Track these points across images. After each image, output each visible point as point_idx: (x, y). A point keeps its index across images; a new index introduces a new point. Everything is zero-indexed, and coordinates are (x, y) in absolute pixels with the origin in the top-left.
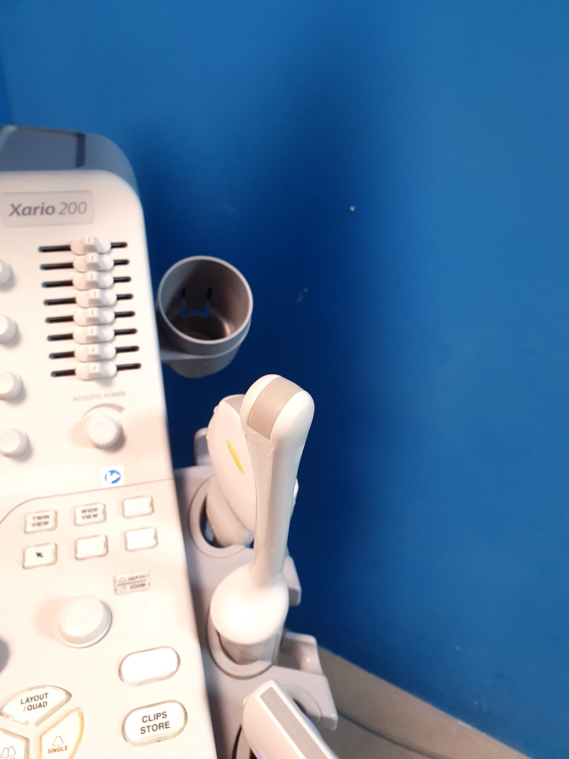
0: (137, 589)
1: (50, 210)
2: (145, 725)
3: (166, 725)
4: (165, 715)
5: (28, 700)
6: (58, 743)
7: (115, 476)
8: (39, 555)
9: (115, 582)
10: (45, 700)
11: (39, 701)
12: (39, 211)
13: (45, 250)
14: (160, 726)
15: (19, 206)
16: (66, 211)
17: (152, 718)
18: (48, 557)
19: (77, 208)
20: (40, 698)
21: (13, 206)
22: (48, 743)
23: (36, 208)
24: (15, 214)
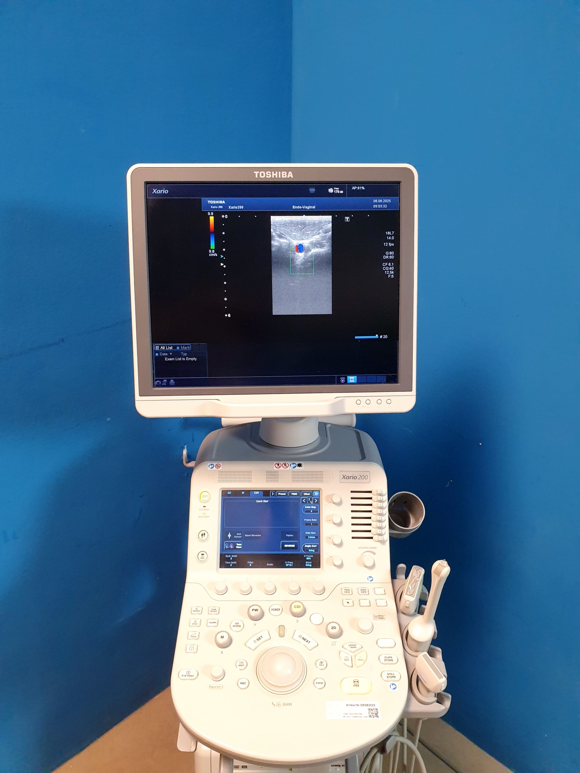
0: (381, 619)
1: (355, 478)
2: (386, 659)
3: (392, 660)
4: (391, 657)
5: (350, 645)
6: (360, 658)
7: (371, 579)
8: (348, 602)
9: (373, 616)
10: (355, 646)
11: (354, 646)
12: (351, 478)
13: (352, 492)
14: (390, 660)
15: (346, 475)
16: (361, 478)
17: (388, 657)
18: (351, 604)
19: (364, 477)
20: (354, 645)
21: (343, 475)
22: (357, 657)
23: (351, 477)
24: (344, 478)
